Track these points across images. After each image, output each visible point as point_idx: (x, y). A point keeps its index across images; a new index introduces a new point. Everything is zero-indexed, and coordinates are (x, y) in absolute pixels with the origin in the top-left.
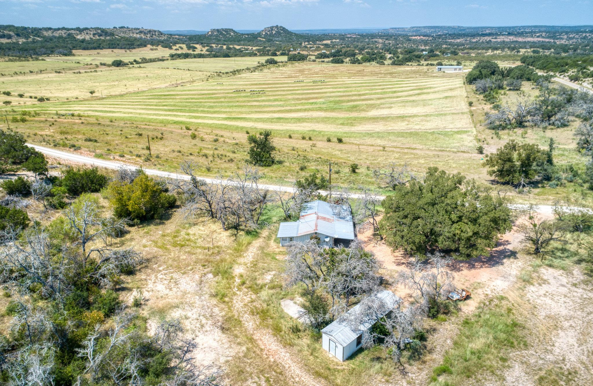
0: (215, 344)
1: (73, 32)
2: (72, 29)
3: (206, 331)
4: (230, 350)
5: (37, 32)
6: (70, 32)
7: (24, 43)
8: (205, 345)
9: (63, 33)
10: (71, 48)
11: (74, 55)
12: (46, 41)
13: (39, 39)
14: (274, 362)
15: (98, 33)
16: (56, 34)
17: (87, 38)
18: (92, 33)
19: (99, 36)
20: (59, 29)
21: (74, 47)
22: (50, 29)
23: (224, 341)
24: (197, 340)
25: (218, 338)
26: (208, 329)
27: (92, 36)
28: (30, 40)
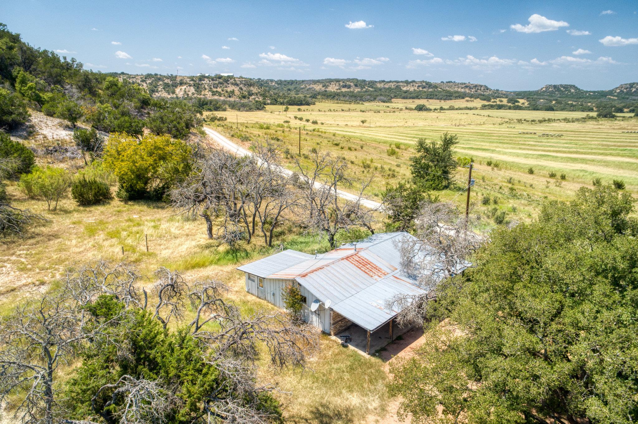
1: (401, 84)
2: (402, 82)
5: (372, 84)
6: (399, 84)
7: (358, 92)
9: (392, 85)
10: (393, 96)
11: (392, 102)
12: (375, 91)
13: (371, 89)
15: (423, 85)
16: (387, 86)
17: (412, 89)
18: (417, 85)
19: (423, 88)
20: (390, 82)
21: (395, 96)
22: (383, 81)
27: (416, 88)
28: (364, 90)
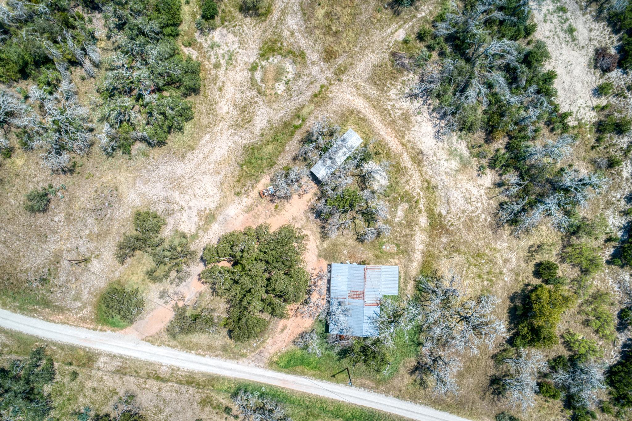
0: (424, 139)
3: (431, 150)
4: (413, 136)
8: (428, 137)
14: (388, 128)
23: (419, 143)
24: (434, 141)
25: (423, 145)
26: (430, 152)
